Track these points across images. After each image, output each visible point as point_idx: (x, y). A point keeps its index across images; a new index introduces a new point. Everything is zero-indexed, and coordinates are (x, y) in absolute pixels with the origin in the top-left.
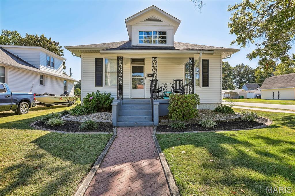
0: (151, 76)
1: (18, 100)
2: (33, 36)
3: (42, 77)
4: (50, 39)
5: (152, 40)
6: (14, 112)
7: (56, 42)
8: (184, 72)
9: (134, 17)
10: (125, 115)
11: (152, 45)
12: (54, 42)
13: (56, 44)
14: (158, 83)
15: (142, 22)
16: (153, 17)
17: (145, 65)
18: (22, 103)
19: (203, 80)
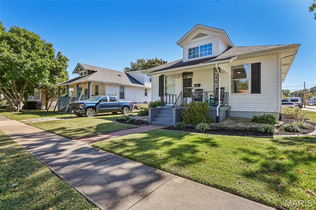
0: (197, 86)
1: (122, 106)
2: (151, 60)
3: (146, 90)
4: (161, 60)
5: (199, 54)
6: (121, 113)
7: (165, 61)
8: (230, 80)
9: (183, 39)
10: (159, 117)
11: (200, 58)
12: (164, 61)
13: (165, 62)
14: (203, 92)
15: (191, 41)
16: (200, 33)
17: (193, 77)
18: (125, 108)
19: (253, 85)
